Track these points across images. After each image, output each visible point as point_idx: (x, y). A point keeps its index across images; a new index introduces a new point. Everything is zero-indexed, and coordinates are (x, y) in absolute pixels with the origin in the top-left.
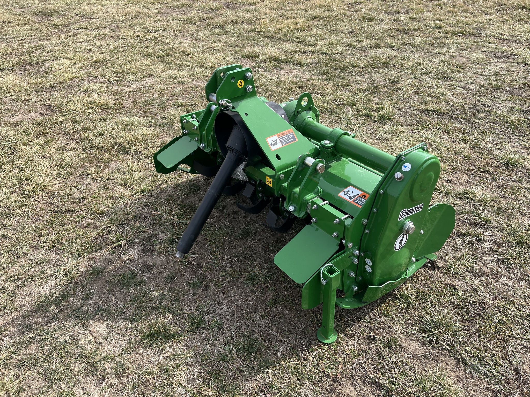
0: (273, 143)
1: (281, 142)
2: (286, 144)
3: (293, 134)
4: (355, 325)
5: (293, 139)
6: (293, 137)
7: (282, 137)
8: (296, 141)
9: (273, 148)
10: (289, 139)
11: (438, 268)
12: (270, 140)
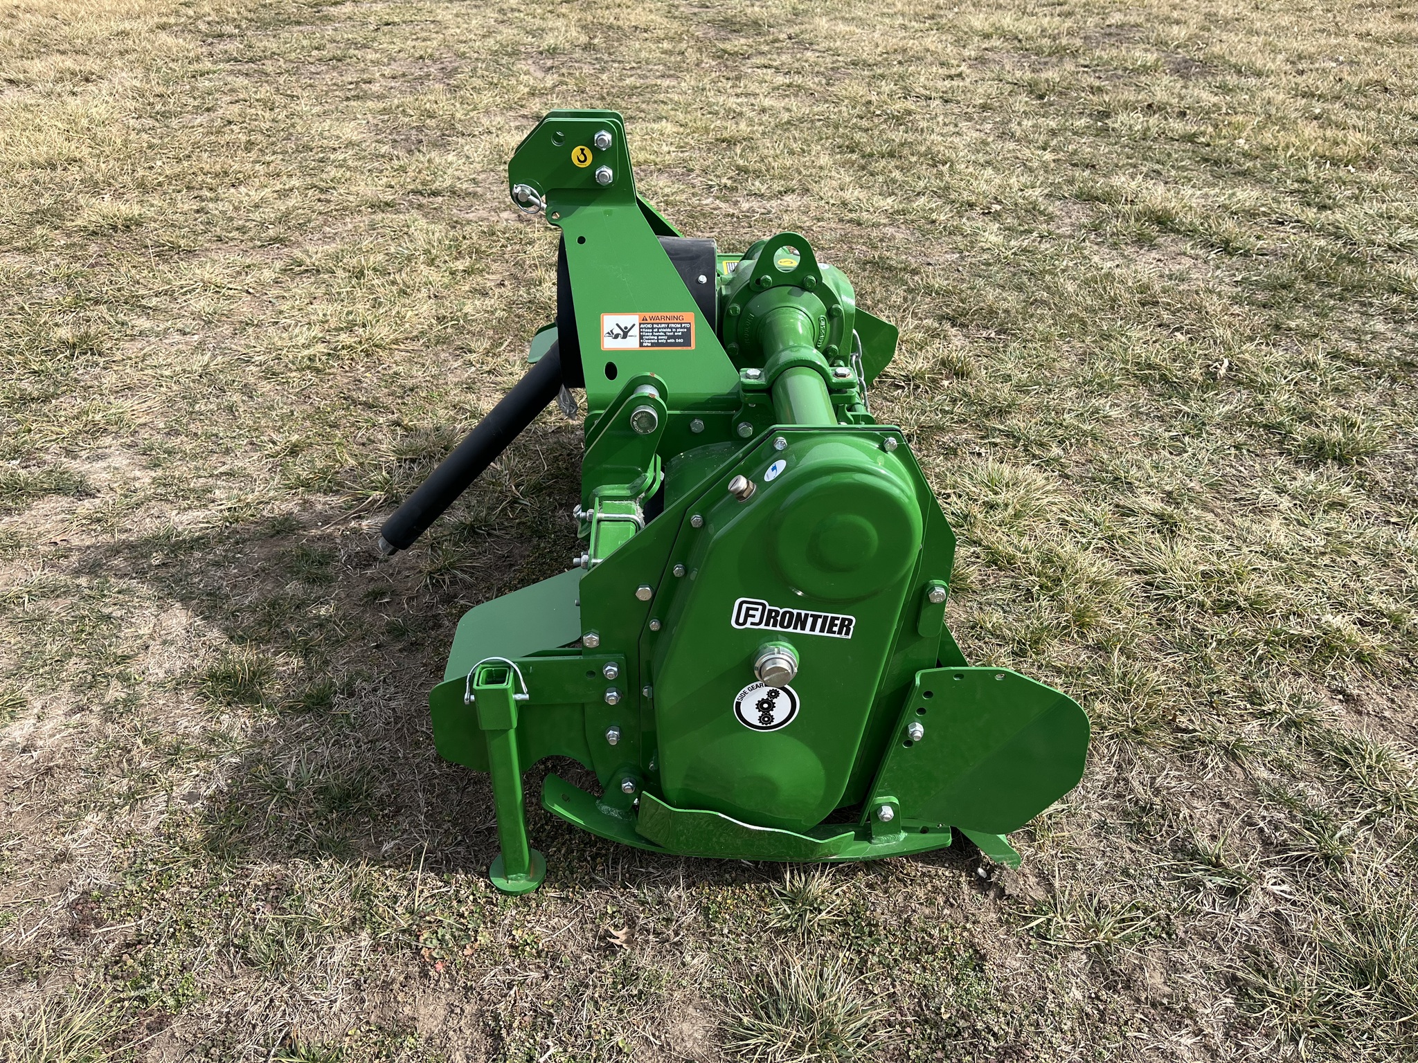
0: (615, 332)
1: (641, 337)
2: (653, 345)
3: (689, 329)
4: (607, 889)
5: (682, 341)
6: (686, 337)
7: (649, 326)
8: (689, 348)
9: (609, 344)
10: (670, 337)
11: (1001, 893)
12: (610, 322)
